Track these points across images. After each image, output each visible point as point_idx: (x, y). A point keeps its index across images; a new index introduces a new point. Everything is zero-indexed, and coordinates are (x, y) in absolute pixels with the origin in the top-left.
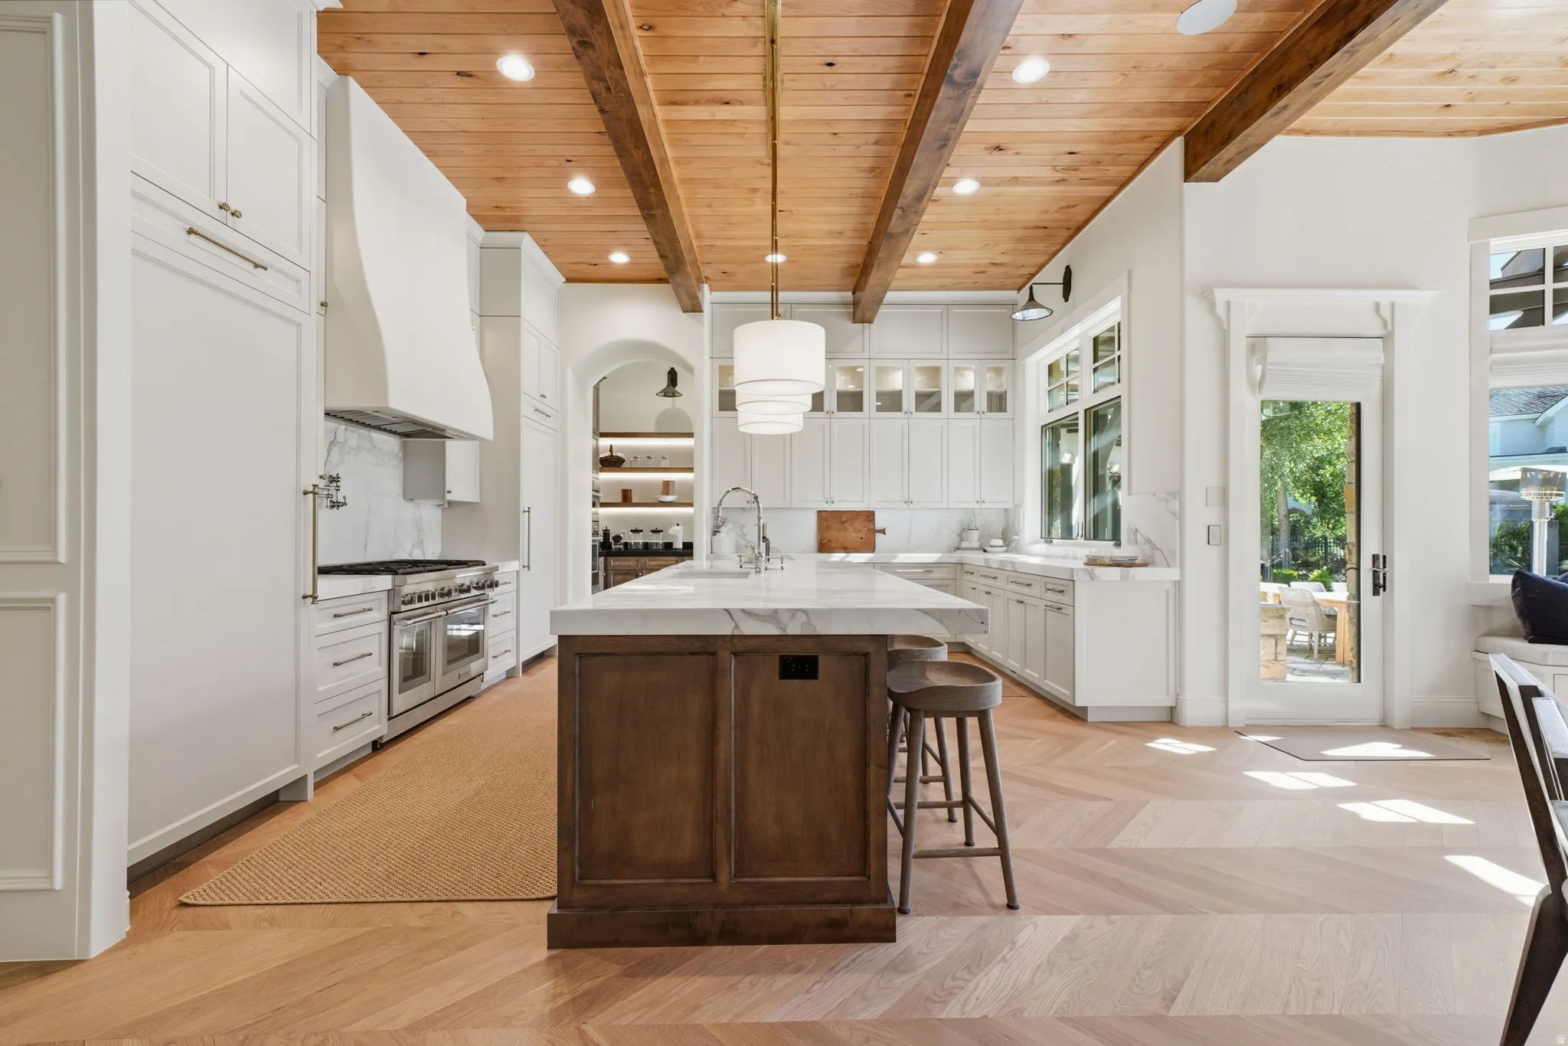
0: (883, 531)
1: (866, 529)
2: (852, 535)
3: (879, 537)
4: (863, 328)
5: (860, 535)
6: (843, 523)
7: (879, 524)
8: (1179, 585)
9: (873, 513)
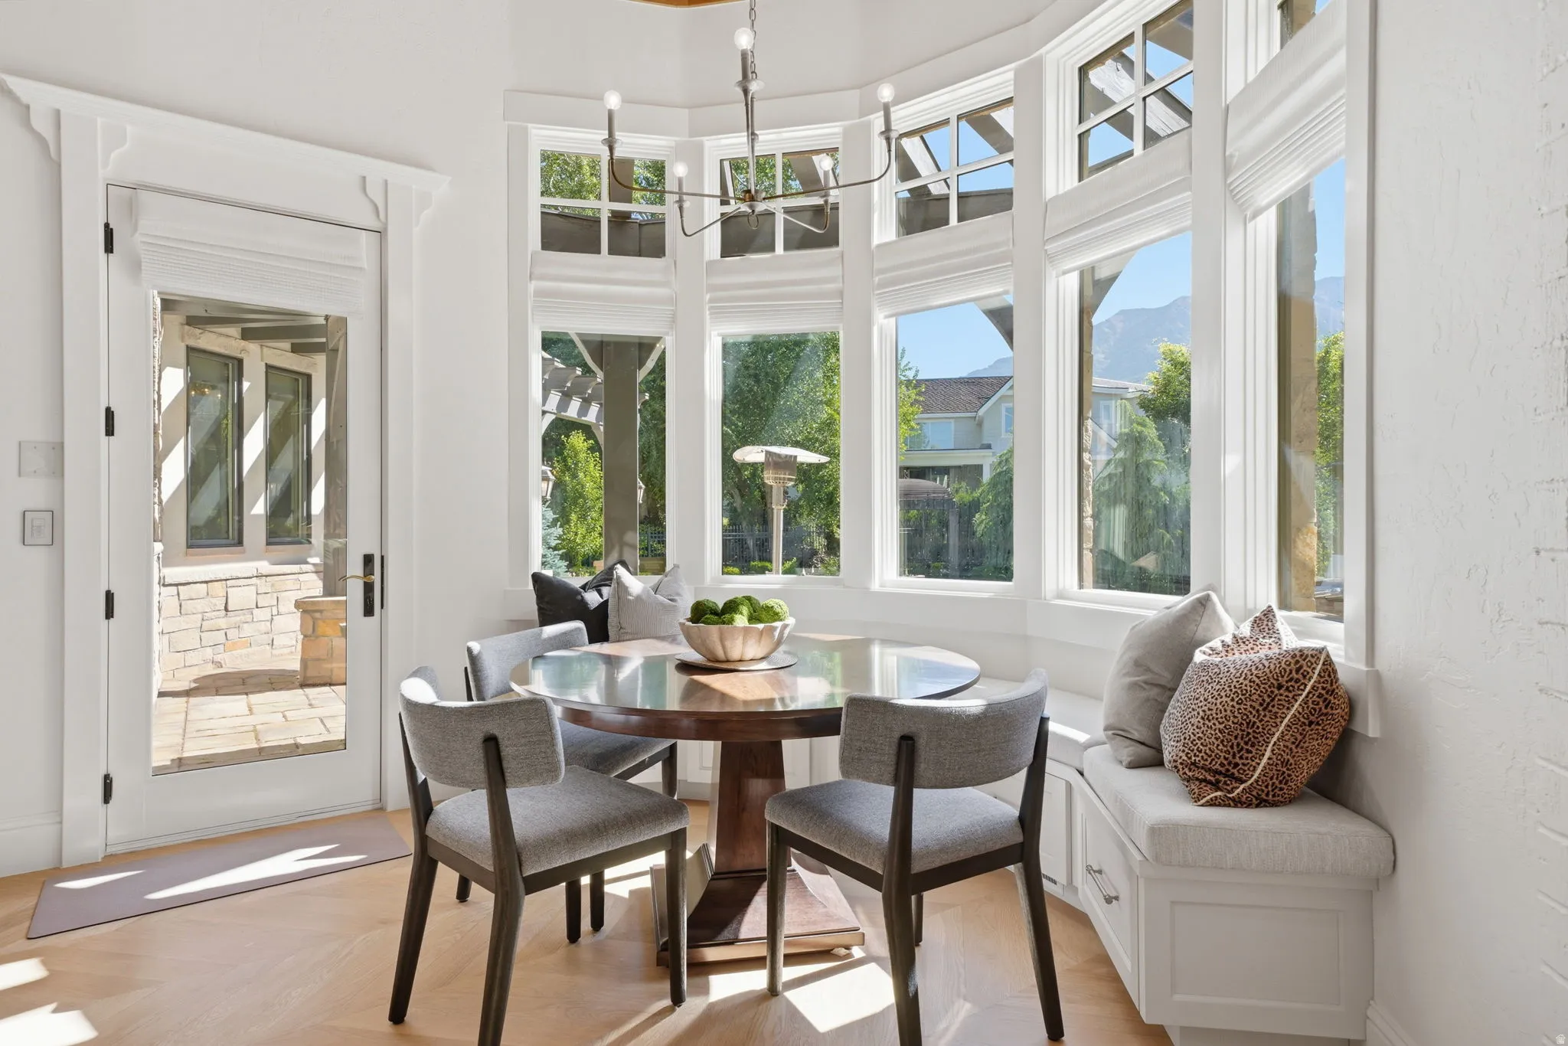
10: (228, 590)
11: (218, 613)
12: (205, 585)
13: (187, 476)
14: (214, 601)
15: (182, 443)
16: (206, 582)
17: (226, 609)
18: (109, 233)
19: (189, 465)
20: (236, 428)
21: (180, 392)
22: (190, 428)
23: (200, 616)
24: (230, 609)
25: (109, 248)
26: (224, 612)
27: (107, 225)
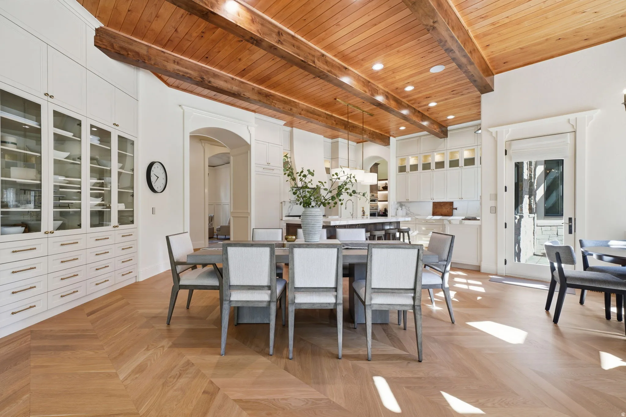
0: (456, 209)
1: (450, 208)
2: (445, 210)
3: (455, 211)
4: (444, 139)
5: (447, 210)
6: (441, 206)
7: (455, 206)
8: (480, 226)
9: (453, 202)
10: (558, 229)
11: (554, 236)
12: (550, 227)
13: (545, 193)
14: (553, 232)
15: (543, 185)
16: (551, 226)
17: (557, 235)
18: (506, 151)
19: (545, 190)
20: (561, 181)
21: (541, 173)
22: (546, 181)
23: (548, 236)
24: (558, 234)
25: (506, 154)
26: (556, 236)
27: (505, 150)
